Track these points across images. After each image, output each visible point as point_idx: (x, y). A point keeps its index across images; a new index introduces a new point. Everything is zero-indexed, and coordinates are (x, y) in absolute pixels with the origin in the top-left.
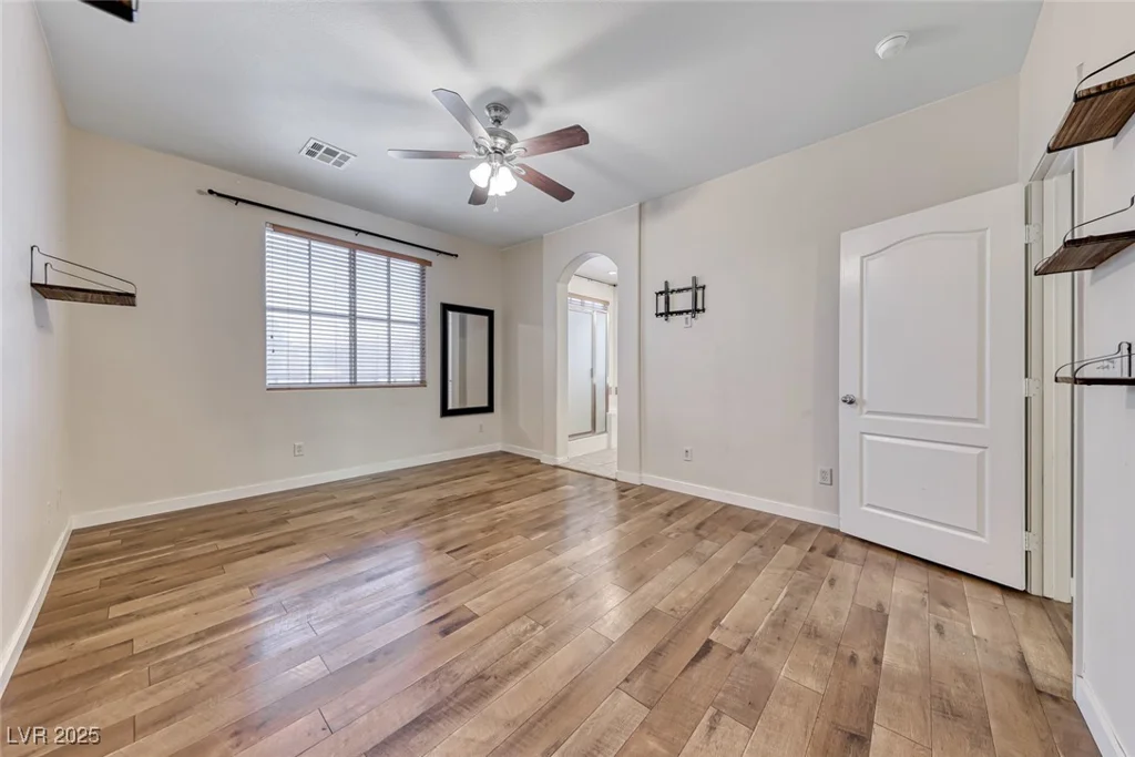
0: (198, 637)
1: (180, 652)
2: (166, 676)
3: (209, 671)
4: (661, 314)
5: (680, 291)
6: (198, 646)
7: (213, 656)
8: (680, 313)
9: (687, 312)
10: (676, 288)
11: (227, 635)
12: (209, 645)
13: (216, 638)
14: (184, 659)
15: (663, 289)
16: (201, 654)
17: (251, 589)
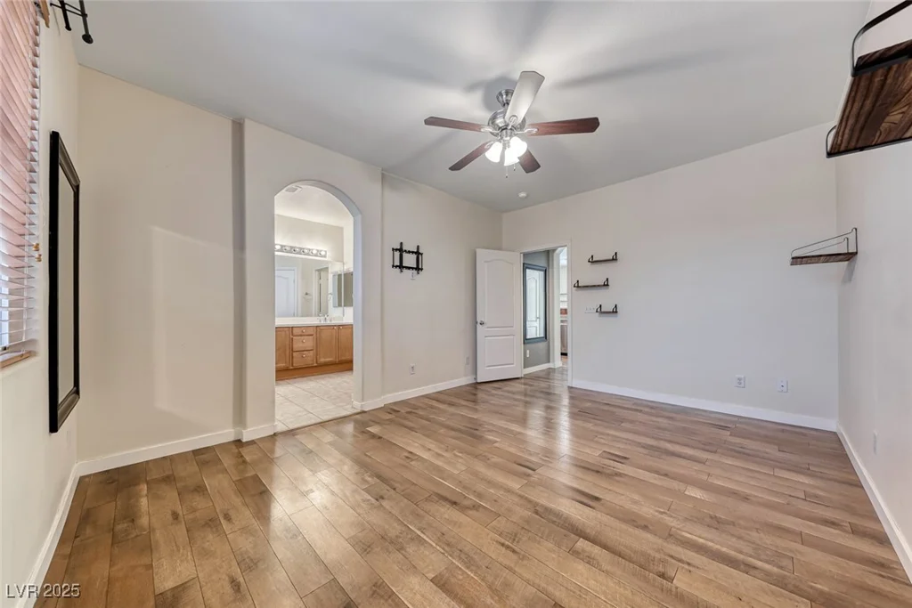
0: (748, 568)
1: (767, 567)
2: (781, 555)
3: (748, 534)
4: (396, 266)
5: (409, 252)
6: (750, 559)
7: (742, 542)
8: (409, 268)
9: (413, 268)
10: (408, 250)
11: (724, 549)
12: (741, 552)
13: (733, 553)
14: (763, 557)
15: (399, 248)
16: (751, 552)
17: (672, 580)
